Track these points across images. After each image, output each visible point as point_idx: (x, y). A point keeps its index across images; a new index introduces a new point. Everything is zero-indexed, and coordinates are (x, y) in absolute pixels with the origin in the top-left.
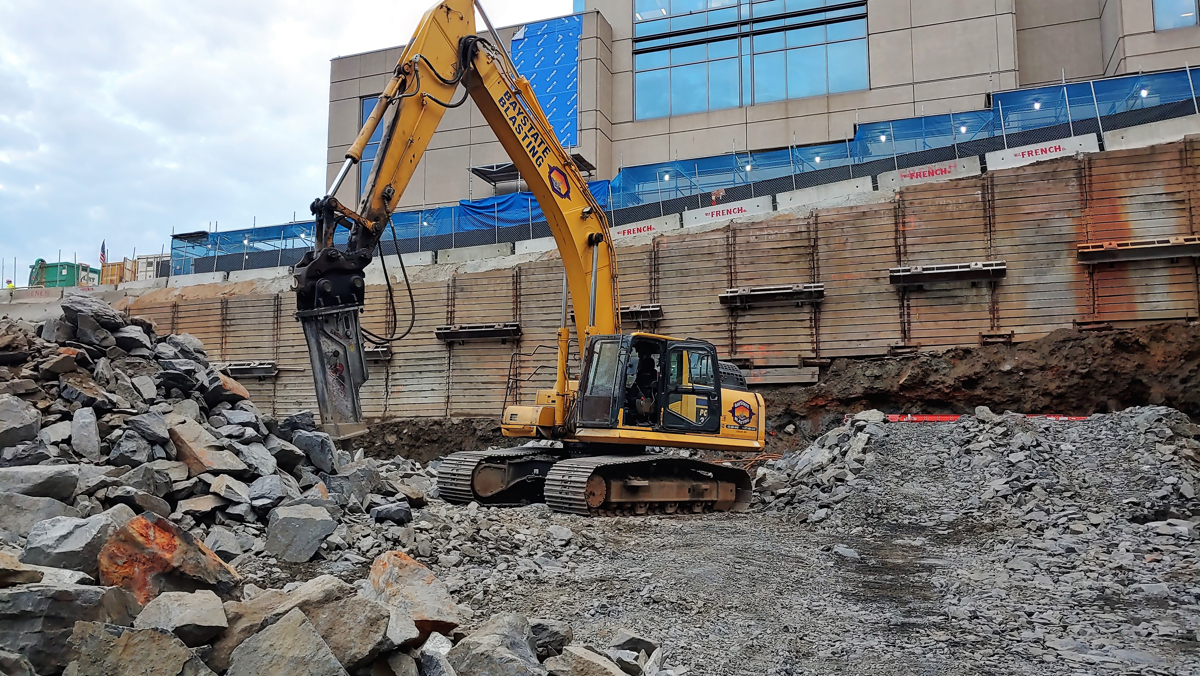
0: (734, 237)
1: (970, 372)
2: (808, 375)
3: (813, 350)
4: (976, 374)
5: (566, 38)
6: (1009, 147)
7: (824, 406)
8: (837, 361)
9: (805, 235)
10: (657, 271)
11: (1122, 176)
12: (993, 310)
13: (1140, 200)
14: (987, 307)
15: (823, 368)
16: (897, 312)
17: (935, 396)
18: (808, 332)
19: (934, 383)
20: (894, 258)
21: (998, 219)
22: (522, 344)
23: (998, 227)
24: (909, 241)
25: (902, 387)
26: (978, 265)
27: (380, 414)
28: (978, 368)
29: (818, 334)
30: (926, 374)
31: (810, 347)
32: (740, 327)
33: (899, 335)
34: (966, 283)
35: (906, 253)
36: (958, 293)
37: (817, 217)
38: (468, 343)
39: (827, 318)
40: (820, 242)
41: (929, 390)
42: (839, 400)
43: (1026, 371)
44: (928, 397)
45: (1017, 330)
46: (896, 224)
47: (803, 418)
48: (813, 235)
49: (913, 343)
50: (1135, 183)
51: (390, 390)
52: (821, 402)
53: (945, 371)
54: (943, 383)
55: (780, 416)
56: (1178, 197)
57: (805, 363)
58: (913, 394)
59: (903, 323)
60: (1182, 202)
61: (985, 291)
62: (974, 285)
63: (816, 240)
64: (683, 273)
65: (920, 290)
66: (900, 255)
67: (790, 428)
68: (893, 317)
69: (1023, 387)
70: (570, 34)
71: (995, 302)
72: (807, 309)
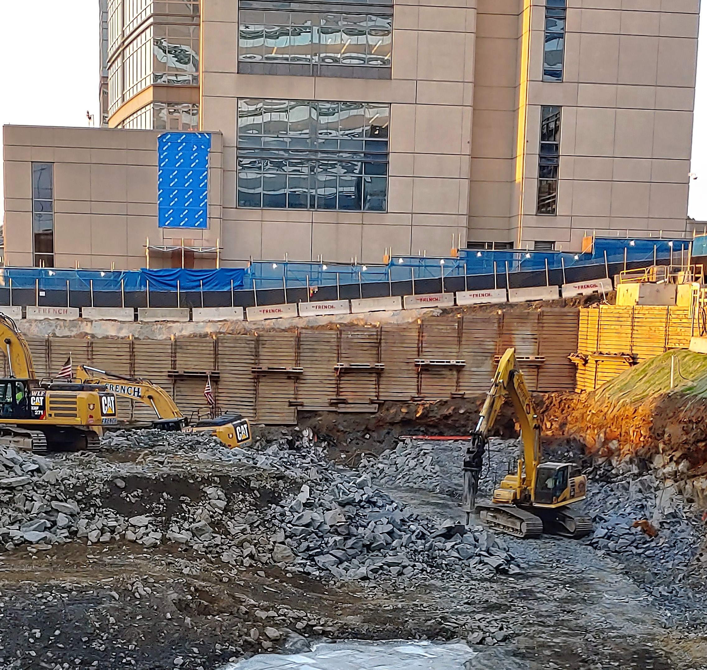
0: (341, 334)
1: (447, 413)
2: (373, 408)
3: (376, 396)
4: (450, 413)
5: (199, 148)
6: (468, 290)
7: (382, 426)
8: (387, 402)
9: (375, 337)
10: (299, 348)
11: (515, 324)
12: (458, 382)
13: (521, 336)
14: (455, 380)
15: (381, 405)
16: (416, 380)
17: (431, 423)
18: (374, 386)
19: (431, 417)
20: (416, 353)
21: (463, 339)
22: (219, 383)
23: (463, 343)
24: (424, 345)
25: (417, 418)
26: (453, 362)
27: (129, 419)
28: (450, 411)
29: (379, 388)
30: (428, 413)
31: (374, 394)
32: (342, 382)
33: (416, 391)
34: (447, 369)
35: (422, 351)
36: (443, 372)
37: (381, 328)
38: (185, 380)
39: (383, 380)
40: (383, 341)
41: (429, 420)
42: (390, 423)
43: (469, 413)
44: (429, 423)
45: (467, 392)
46: (419, 336)
47: (373, 431)
48: (379, 337)
49: (422, 395)
50: (520, 328)
51: (134, 405)
52: (381, 424)
53: (436, 411)
54: (435, 417)
55: (363, 431)
56: (535, 336)
57: (372, 402)
58: (423, 421)
59: (418, 385)
60: (536, 339)
61: (455, 373)
62: (450, 370)
63: (381, 339)
64: (313, 350)
65: (427, 370)
66: (419, 352)
67: (367, 436)
68: (414, 382)
69: (468, 420)
70: (203, 147)
71: (458, 378)
72: (374, 375)
